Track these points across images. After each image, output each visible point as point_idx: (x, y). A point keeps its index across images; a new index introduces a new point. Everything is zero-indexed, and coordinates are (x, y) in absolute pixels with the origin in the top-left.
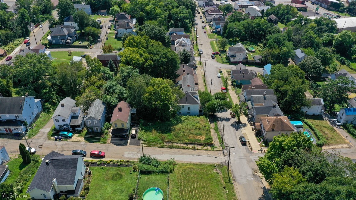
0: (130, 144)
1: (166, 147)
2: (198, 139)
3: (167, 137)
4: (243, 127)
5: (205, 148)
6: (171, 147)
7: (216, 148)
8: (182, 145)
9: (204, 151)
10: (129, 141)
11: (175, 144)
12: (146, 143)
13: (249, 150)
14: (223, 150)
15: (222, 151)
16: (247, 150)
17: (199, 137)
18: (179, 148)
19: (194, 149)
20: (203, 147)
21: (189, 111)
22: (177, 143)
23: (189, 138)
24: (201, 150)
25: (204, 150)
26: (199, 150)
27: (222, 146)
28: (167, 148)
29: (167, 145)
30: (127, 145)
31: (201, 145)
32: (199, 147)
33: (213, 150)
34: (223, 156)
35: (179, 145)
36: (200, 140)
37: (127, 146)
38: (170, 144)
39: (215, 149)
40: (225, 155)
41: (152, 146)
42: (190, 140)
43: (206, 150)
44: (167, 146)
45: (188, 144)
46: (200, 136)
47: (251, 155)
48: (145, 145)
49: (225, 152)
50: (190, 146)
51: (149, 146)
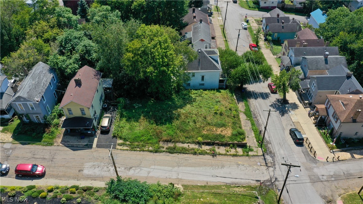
0: (98, 146)
1: (164, 151)
2: (220, 135)
3: (166, 130)
4: (292, 109)
5: (233, 151)
6: (171, 151)
7: (251, 150)
8: (192, 146)
9: (232, 158)
10: (96, 140)
11: (179, 145)
12: (128, 143)
13: (309, 155)
14: (263, 155)
15: (263, 157)
16: (306, 154)
17: (222, 131)
18: (186, 153)
19: (214, 155)
20: (228, 148)
21: (202, 82)
22: (183, 143)
23: (205, 132)
24: (225, 155)
25: (230, 155)
26: (222, 155)
27: (261, 147)
28: (164, 153)
29: (166, 146)
30: (91, 148)
31: (226, 145)
32: (222, 150)
33: (248, 155)
34: (265, 168)
35: (186, 145)
36: (224, 137)
37: (92, 150)
38: (171, 145)
39: (250, 153)
41: (138, 149)
42: (206, 137)
43: (234, 155)
44: (164, 149)
45: (204, 143)
46: (224, 128)
47: (315, 165)
48: (125, 148)
49: (268, 158)
50: (205, 148)
51: (133, 149)
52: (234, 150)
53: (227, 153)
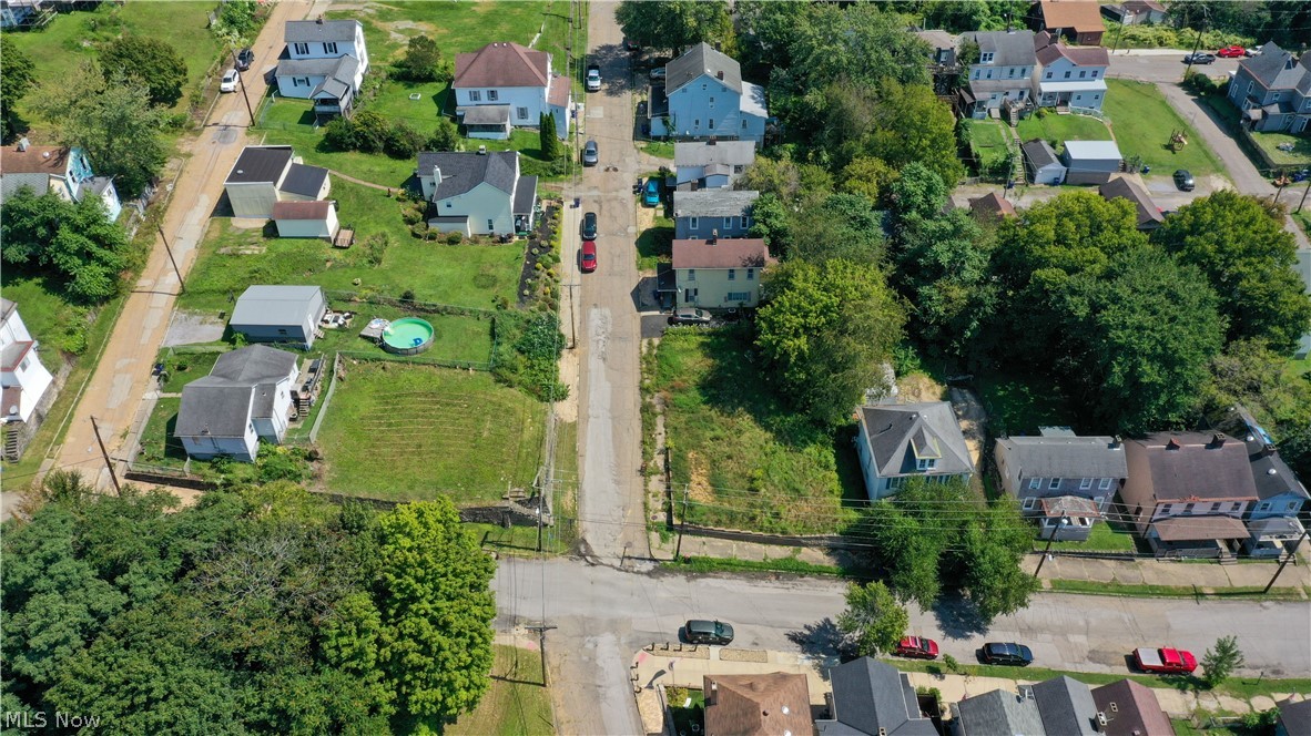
0: (644, 317)
1: (644, 399)
2: (690, 480)
3: (689, 396)
5: (657, 505)
6: (646, 409)
7: (664, 540)
8: (660, 439)
9: (639, 501)
10: (657, 313)
11: (660, 421)
12: (655, 351)
14: (652, 559)
16: (655, 637)
17: (699, 484)
18: (643, 430)
20: (662, 498)
22: (666, 425)
24: (647, 492)
26: (646, 485)
27: (675, 560)
28: (641, 400)
29: (654, 401)
30: (639, 310)
32: (656, 484)
33: (648, 528)
34: (620, 552)
35: (660, 428)
37: (636, 313)
38: (658, 408)
39: (655, 535)
40: (626, 562)
41: (644, 366)
42: (680, 457)
43: (645, 504)
44: (648, 400)
47: (623, 641)
48: (644, 350)
49: (644, 565)
50: (659, 461)
51: (645, 359)
52: (660, 508)
53: (650, 495)
